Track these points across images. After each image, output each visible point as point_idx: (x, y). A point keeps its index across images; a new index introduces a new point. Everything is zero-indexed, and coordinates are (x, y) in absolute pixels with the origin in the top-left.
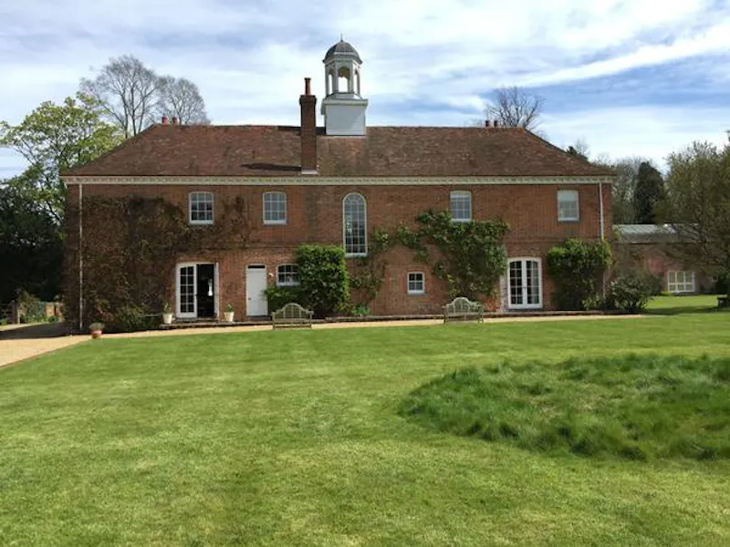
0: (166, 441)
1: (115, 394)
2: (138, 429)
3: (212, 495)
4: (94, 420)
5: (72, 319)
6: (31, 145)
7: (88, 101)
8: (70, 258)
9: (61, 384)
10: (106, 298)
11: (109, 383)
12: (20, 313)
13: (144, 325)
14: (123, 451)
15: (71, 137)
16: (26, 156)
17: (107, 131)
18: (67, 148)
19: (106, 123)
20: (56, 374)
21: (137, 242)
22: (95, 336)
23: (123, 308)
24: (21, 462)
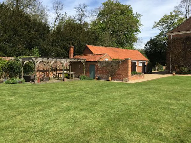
0: (181, 103)
1: (174, 89)
2: (175, 99)
3: (188, 118)
4: (165, 95)
5: (168, 70)
6: (161, 26)
7: (176, 12)
8: (168, 54)
9: (161, 85)
10: (178, 65)
11: (173, 87)
12: (157, 68)
13: (188, 73)
14: (169, 103)
15: (171, 23)
16: (160, 29)
17: (181, 19)
18: (170, 26)
19: (181, 17)
20: (161, 83)
21: (187, 49)
22: (173, 75)
23: (182, 68)
24: (146, 100)
